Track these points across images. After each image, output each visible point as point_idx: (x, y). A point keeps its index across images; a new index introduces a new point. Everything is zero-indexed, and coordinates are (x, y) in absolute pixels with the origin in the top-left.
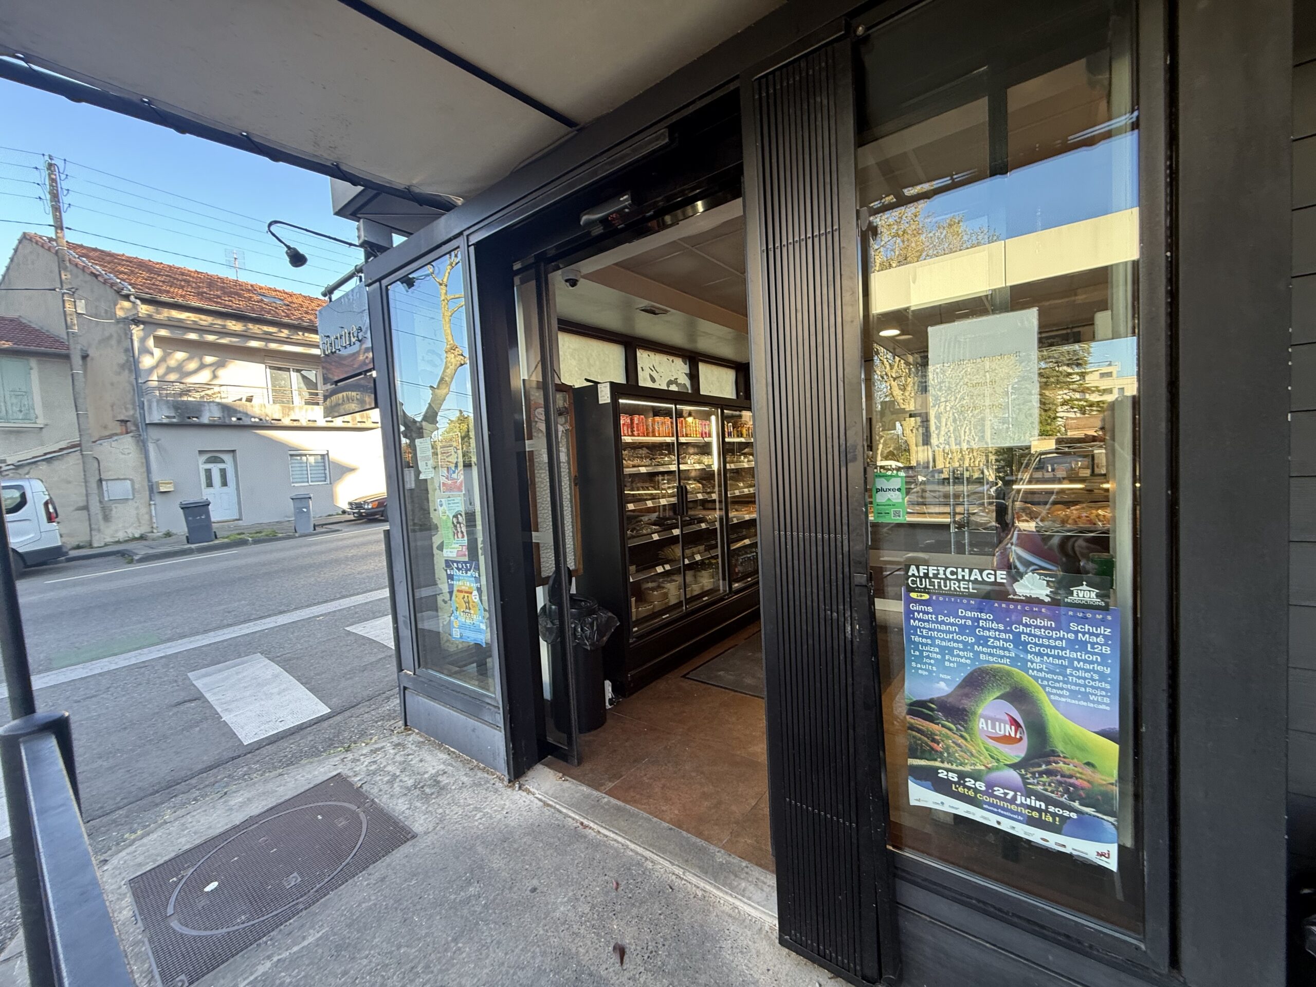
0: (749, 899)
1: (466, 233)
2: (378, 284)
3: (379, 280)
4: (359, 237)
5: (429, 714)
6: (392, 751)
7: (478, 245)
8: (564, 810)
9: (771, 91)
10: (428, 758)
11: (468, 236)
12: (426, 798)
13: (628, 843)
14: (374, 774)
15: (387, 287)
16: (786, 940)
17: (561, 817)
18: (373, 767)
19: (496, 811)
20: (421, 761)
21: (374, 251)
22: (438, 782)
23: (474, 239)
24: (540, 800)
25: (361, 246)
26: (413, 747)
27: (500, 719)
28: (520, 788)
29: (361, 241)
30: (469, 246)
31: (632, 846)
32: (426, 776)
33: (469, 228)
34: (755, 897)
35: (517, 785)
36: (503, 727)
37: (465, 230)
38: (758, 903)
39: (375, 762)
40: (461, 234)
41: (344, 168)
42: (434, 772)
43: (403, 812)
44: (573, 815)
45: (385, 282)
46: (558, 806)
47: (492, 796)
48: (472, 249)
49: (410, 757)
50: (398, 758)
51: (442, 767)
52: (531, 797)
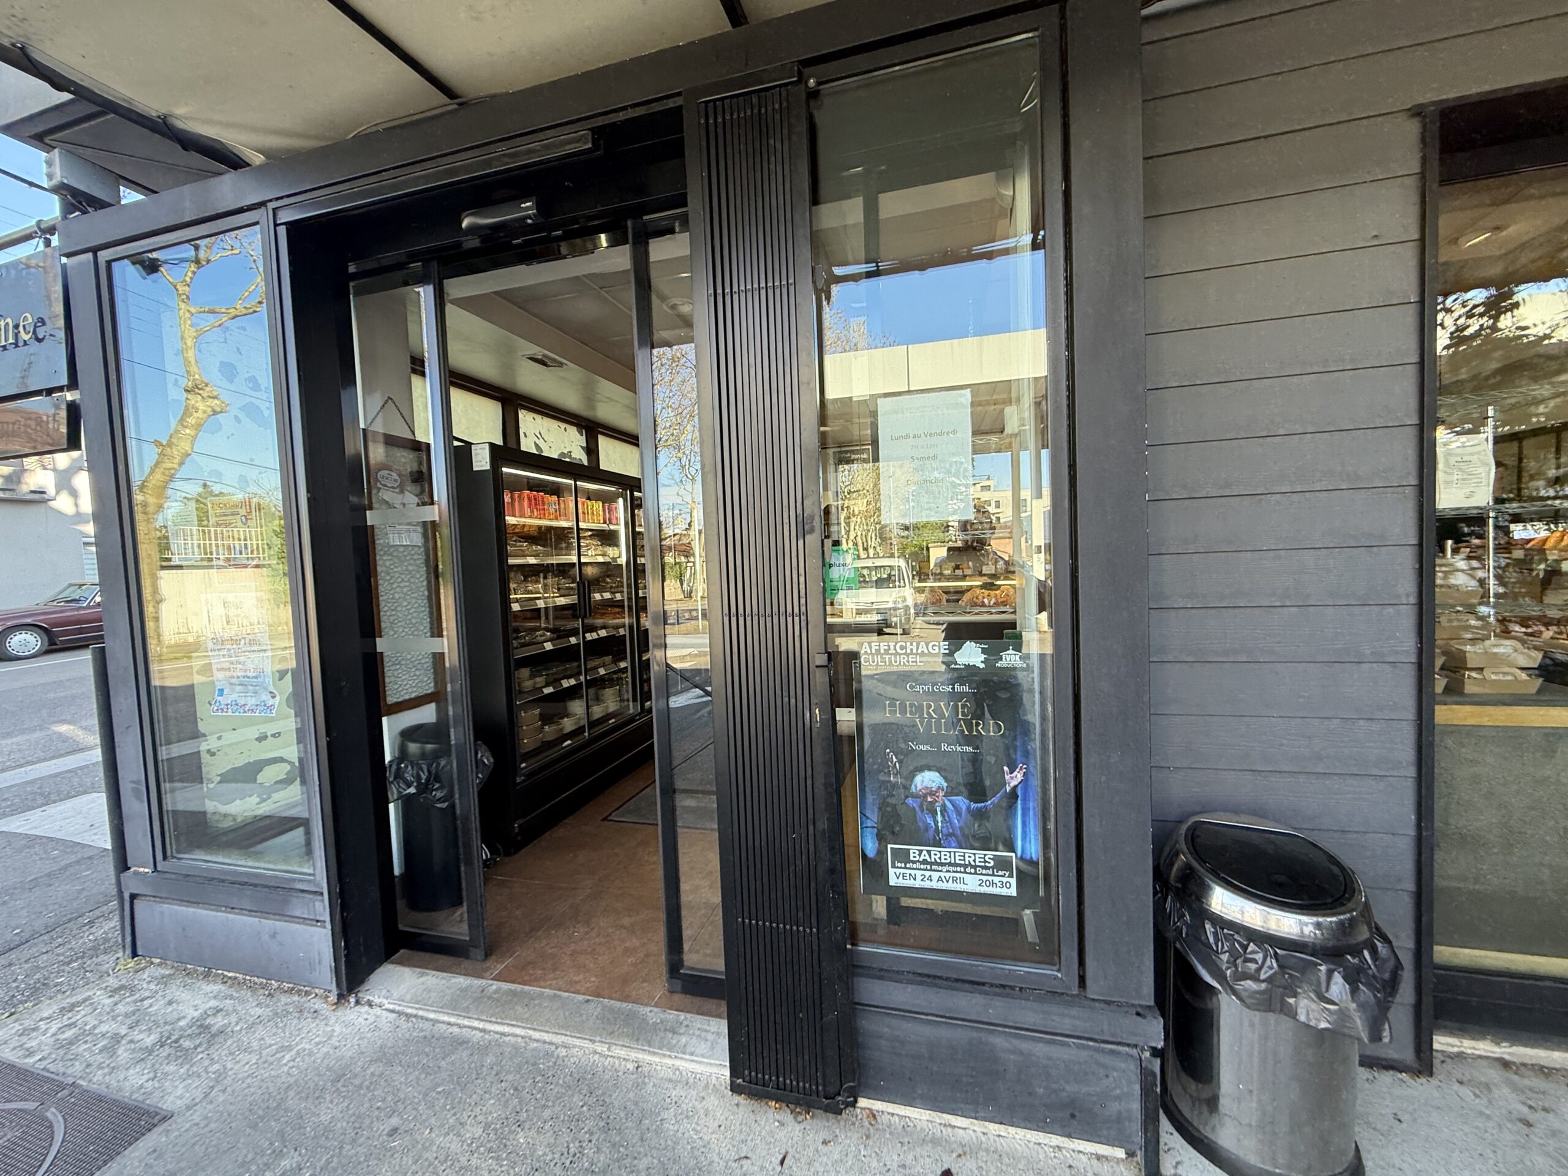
0: (692, 1054)
1: (271, 205)
2: (90, 255)
3: (95, 250)
4: (50, 176)
5: (184, 929)
6: (108, 1001)
7: (292, 226)
8: (432, 1016)
9: (720, 120)
10: (184, 995)
11: (274, 210)
12: (184, 1055)
13: (531, 1032)
14: (71, 1043)
15: (109, 263)
16: (739, 1085)
17: (427, 1025)
18: (69, 1034)
19: (317, 1044)
20: (170, 1003)
21: (81, 203)
22: (208, 1027)
23: (286, 216)
24: (392, 1011)
25: (55, 190)
26: (152, 986)
27: (322, 908)
28: (357, 1003)
29: (55, 182)
30: (276, 225)
31: (536, 1035)
32: (182, 1023)
33: (277, 199)
34: (699, 1051)
35: (352, 1000)
36: (328, 919)
37: (271, 201)
38: (702, 1056)
39: (74, 1024)
40: (263, 204)
41: (36, 56)
42: (196, 1014)
43: (141, 1086)
44: (446, 1018)
45: (104, 255)
46: (421, 1013)
47: (309, 1024)
48: (282, 231)
49: (146, 1003)
50: (121, 1009)
51: (213, 1003)
52: (377, 1011)
